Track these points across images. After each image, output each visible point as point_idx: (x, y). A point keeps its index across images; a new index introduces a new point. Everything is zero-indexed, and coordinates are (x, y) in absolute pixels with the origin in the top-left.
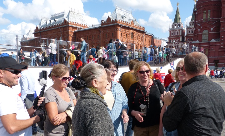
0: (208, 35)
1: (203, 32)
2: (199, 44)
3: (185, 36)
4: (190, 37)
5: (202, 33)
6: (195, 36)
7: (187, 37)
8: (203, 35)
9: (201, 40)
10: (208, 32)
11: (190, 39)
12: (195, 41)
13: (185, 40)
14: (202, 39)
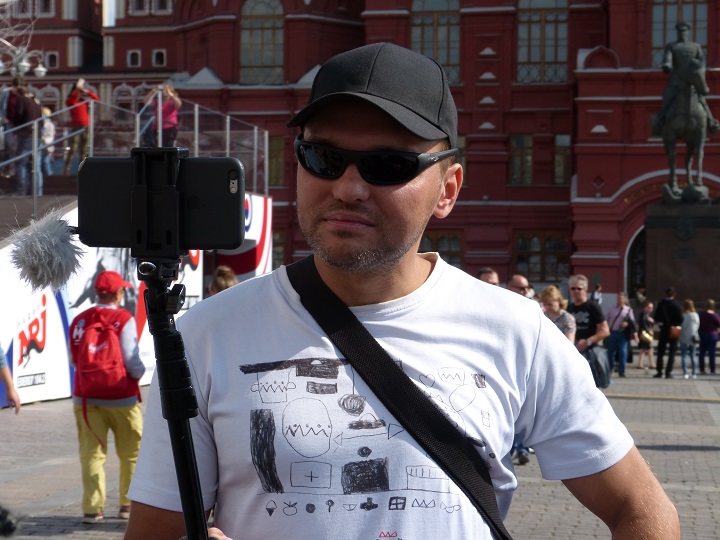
0: (280, 37)
1: (247, 10)
2: (223, 99)
3: (110, 32)
4: (146, 41)
5: (240, 16)
6: (184, 31)
7: (123, 40)
8: (245, 36)
9: (229, 69)
10: (280, 11)
11: (147, 58)
12: (185, 75)
13: (109, 59)
14: (244, 60)
